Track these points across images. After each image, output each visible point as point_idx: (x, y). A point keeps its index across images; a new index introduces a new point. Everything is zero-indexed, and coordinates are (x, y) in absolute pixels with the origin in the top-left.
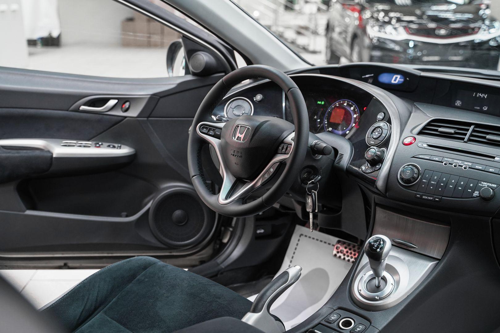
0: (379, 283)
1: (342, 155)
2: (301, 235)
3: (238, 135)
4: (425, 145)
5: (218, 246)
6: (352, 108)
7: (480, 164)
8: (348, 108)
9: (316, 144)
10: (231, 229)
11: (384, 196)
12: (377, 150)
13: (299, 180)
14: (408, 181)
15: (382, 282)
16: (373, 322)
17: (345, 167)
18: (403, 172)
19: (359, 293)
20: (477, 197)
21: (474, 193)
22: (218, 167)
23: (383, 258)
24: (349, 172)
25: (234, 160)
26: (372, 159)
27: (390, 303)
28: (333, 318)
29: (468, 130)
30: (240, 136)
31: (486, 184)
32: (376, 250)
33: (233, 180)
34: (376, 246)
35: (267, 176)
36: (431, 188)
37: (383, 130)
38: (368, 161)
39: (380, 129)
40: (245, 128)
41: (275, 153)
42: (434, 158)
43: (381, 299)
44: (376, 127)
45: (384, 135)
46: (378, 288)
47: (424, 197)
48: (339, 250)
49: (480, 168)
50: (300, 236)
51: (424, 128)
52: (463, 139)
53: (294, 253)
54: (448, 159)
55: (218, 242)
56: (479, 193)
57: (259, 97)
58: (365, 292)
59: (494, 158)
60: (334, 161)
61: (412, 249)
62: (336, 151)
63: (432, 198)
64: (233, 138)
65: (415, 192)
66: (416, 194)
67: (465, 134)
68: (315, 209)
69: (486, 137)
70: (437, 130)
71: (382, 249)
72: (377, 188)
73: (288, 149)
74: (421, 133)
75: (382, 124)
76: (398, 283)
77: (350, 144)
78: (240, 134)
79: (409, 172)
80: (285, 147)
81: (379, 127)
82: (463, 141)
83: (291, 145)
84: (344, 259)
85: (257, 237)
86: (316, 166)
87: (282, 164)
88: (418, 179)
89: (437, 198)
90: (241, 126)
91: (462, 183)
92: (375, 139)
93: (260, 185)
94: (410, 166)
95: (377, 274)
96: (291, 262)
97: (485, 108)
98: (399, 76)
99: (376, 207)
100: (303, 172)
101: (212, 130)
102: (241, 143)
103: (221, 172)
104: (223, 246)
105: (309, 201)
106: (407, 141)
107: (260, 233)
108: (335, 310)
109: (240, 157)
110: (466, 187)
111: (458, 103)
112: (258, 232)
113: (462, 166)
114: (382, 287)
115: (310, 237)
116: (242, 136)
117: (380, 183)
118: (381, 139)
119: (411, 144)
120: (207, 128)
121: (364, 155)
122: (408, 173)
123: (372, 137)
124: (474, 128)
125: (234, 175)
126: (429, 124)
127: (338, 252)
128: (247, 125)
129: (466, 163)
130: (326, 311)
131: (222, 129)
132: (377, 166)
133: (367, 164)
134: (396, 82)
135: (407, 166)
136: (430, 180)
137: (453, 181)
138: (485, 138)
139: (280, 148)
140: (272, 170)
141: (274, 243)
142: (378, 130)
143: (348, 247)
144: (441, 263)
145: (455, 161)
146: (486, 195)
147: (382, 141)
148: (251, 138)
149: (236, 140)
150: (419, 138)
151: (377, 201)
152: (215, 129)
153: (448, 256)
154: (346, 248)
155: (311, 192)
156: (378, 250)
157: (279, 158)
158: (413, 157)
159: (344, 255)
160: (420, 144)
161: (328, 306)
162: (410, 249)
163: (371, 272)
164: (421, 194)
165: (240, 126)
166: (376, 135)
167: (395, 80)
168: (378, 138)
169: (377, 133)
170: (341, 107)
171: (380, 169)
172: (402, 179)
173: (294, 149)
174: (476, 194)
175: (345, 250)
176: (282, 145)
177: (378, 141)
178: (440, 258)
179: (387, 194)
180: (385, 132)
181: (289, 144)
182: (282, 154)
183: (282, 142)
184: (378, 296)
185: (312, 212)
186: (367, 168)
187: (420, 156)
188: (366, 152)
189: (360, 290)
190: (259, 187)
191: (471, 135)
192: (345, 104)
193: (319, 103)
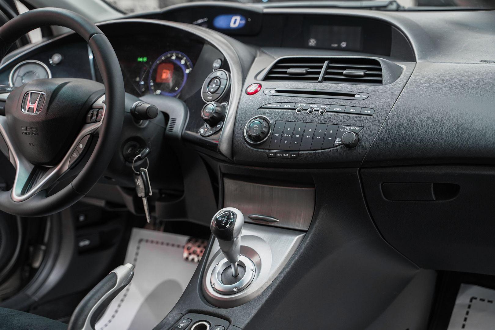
0: (236, 271)
1: (174, 119)
2: (141, 241)
3: (29, 105)
4: (273, 92)
5: (27, 274)
6: (183, 62)
7: (338, 105)
8: (177, 62)
9: (136, 107)
10: (43, 247)
11: (232, 163)
12: (215, 105)
13: (122, 158)
14: (256, 138)
15: (239, 269)
16: (232, 320)
17: (180, 134)
18: (250, 127)
19: (213, 288)
20: (339, 145)
21: (335, 140)
22: (6, 154)
23: (234, 236)
24: (185, 140)
25: (27, 140)
26: (211, 118)
27: (252, 294)
28: (182, 325)
29: (321, 67)
30: (32, 106)
31: (347, 128)
32: (224, 227)
33: (31, 167)
34: (224, 221)
35: (76, 156)
36: (286, 142)
37: (222, 81)
38: (206, 120)
39: (218, 80)
40: (37, 95)
41: (84, 123)
42: (285, 106)
43: (240, 290)
44: (213, 78)
45: (222, 86)
46: (236, 278)
47: (278, 155)
48: (191, 251)
49: (339, 109)
50: (139, 243)
51: (271, 72)
52: (317, 79)
54: (302, 105)
55: (27, 268)
56: (341, 141)
57: (56, 58)
58: (220, 286)
59: (353, 95)
60: (165, 129)
61: (273, 224)
62: (166, 116)
63: (287, 155)
64: (23, 110)
65: (267, 151)
66: (268, 153)
67: (319, 73)
68: (149, 192)
69: (343, 72)
70: (285, 73)
71: (232, 224)
72: (220, 153)
73: (100, 115)
74: (267, 78)
75: (219, 73)
76: (258, 266)
77: (183, 105)
78: (31, 104)
79: (257, 126)
80: (95, 113)
81: (216, 77)
82: (318, 82)
83: (103, 109)
85: (80, 252)
86: (142, 137)
87: (94, 135)
88: (269, 134)
89: (294, 154)
90: (32, 93)
91: (320, 131)
92: (212, 93)
93: (68, 168)
94: (258, 119)
95: (232, 260)
97: (344, 45)
98: (238, 18)
99: (224, 179)
100: (126, 147)
102: (35, 116)
103: (11, 160)
104: (34, 272)
105: (139, 182)
106: (251, 89)
108: (184, 315)
109: (35, 134)
110: (325, 135)
111: (312, 42)
113: (318, 111)
114: (240, 275)
115: (152, 242)
116: (34, 106)
117: (224, 147)
118: (219, 92)
119: (256, 92)
121: (201, 113)
122: (255, 127)
123: (209, 91)
124: (328, 63)
125: (31, 161)
126: (275, 66)
127: (190, 254)
128: (39, 90)
129: (323, 106)
130: (172, 318)
131: (7, 101)
132: (219, 126)
133: (206, 125)
134: (236, 25)
135: (253, 120)
136: (283, 134)
137: (310, 130)
138: (341, 74)
139: (89, 116)
140: (81, 146)
142: (215, 82)
143: (202, 246)
144: (309, 235)
145: (310, 105)
146: (348, 141)
147: (221, 94)
148: (47, 106)
149: (26, 112)
150: (265, 84)
151: (223, 171)
153: (316, 224)
154: (199, 247)
155: (139, 171)
156: (228, 226)
157: (89, 129)
158: (260, 108)
159: (198, 256)
160: (267, 92)
161: (175, 311)
162: (270, 224)
163: (225, 260)
164: (275, 151)
165: (30, 94)
166: (213, 88)
167: (235, 23)
168: (216, 92)
169: (214, 86)
170: (168, 61)
171: (221, 129)
172: (250, 136)
173: (106, 113)
174: (338, 141)
175: (199, 250)
176: (91, 111)
177: (216, 95)
179: (234, 159)
180: (224, 82)
181: (99, 109)
182: (92, 123)
183: (91, 107)
184: (236, 288)
185: (145, 197)
186: (206, 130)
187: (269, 106)
188: (203, 109)
189: (214, 284)
190: (67, 171)
191: (326, 73)
192: (174, 58)
193: (140, 59)
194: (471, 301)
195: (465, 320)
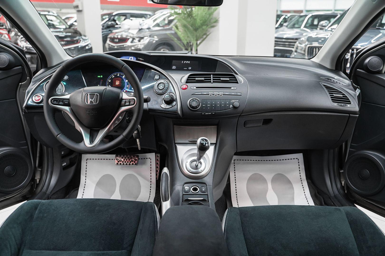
0: (198, 164)
3: (90, 100)
4: (195, 88)
6: (124, 77)
7: (227, 92)
11: (181, 118)
14: (195, 108)
16: (206, 183)
18: (190, 103)
19: (189, 172)
20: (232, 107)
21: (230, 106)
27: (208, 171)
28: (186, 190)
29: (211, 77)
31: (233, 101)
32: (205, 146)
33: (88, 130)
34: (204, 143)
35: (117, 122)
36: (209, 108)
39: (162, 84)
40: (94, 95)
41: (119, 107)
42: (204, 93)
43: (203, 171)
44: (159, 83)
45: (167, 87)
46: (197, 167)
47: (206, 114)
48: (119, 160)
49: (228, 94)
50: (87, 160)
51: (187, 80)
52: (210, 82)
53: (86, 171)
54: (211, 92)
57: (66, 77)
63: (211, 113)
64: (86, 103)
66: (202, 113)
69: (220, 79)
70: (195, 80)
72: (179, 115)
73: (132, 102)
74: (188, 82)
75: (162, 81)
80: (127, 102)
82: (212, 83)
83: (134, 99)
84: (124, 164)
85: (63, 168)
88: (200, 105)
89: (213, 113)
91: (228, 103)
92: (161, 89)
93: (113, 129)
96: (86, 177)
97: (190, 68)
98: (133, 57)
99: (174, 126)
101: (61, 102)
102: (95, 105)
103: (76, 128)
106: (183, 87)
107: (64, 165)
108: (184, 186)
109: (95, 114)
110: (225, 104)
111: (174, 67)
112: (63, 165)
113: (214, 95)
115: (93, 159)
116: (93, 100)
117: (180, 112)
118: (165, 89)
119: (186, 88)
120: (57, 101)
122: (194, 103)
123: (159, 89)
124: (213, 76)
127: (118, 162)
129: (220, 93)
131: (70, 99)
132: (174, 103)
133: (164, 104)
135: (192, 100)
136: (206, 105)
137: (218, 103)
139: (122, 103)
140: (120, 118)
141: (73, 169)
143: (124, 157)
144: (217, 145)
145: (215, 93)
146: (235, 106)
149: (89, 104)
150: (188, 85)
151: (174, 123)
152: (63, 100)
154: (122, 158)
156: (207, 145)
158: (192, 95)
159: (123, 162)
160: (192, 88)
164: (204, 112)
165: (89, 94)
168: (163, 89)
169: (161, 86)
171: (176, 104)
172: (191, 107)
175: (123, 160)
176: (123, 101)
177: (164, 91)
178: (215, 142)
179: (183, 117)
180: (166, 85)
181: (130, 99)
182: (125, 106)
183: (122, 99)
186: (165, 106)
187: (196, 94)
188: (163, 97)
189: (190, 170)
191: (213, 79)
192: (118, 75)
193: (98, 77)
194: (234, 161)
195: (235, 168)
